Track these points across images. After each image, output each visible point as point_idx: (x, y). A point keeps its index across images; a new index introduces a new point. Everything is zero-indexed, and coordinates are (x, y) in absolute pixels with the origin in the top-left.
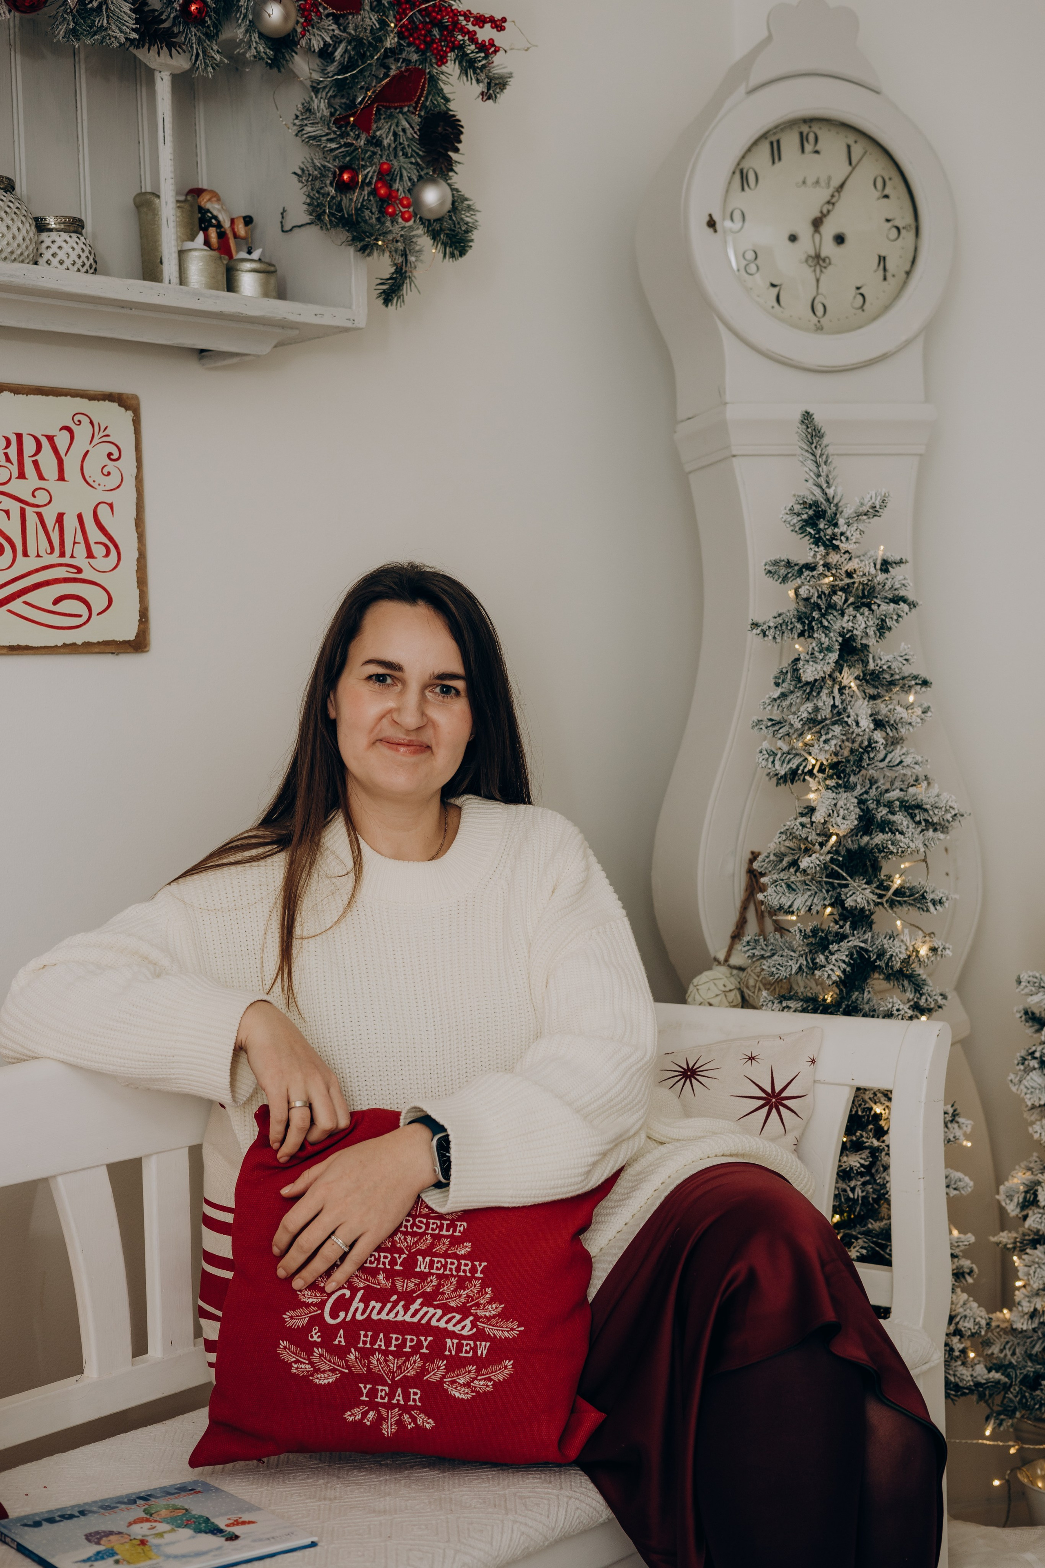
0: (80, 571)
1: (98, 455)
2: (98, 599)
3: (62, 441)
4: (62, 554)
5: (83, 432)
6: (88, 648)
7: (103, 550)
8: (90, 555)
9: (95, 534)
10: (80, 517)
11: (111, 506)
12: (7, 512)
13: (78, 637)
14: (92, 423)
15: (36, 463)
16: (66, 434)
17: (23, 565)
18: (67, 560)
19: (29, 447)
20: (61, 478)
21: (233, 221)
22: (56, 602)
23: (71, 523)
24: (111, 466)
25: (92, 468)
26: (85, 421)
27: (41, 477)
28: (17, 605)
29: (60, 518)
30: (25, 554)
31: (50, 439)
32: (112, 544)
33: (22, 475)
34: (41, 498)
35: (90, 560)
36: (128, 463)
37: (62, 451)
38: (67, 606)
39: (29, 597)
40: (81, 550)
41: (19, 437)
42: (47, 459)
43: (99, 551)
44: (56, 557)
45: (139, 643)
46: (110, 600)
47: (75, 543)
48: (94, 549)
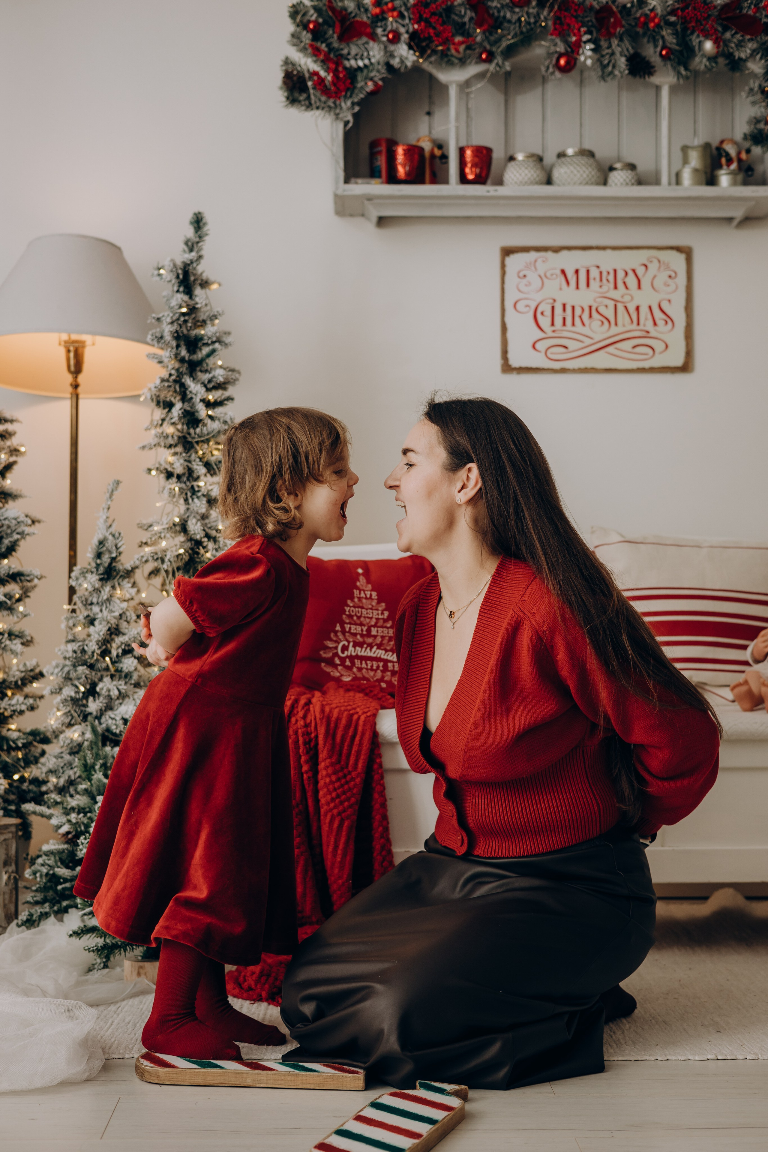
0: (648, 332)
1: (663, 276)
2: (659, 346)
3: (640, 271)
4: (638, 324)
5: (653, 267)
6: (652, 370)
7: (664, 322)
8: (655, 324)
9: (658, 315)
10: (650, 308)
11: (669, 301)
12: (606, 306)
13: (647, 365)
14: (659, 261)
15: (624, 283)
16: (644, 268)
17: (614, 330)
18: (641, 327)
19: (620, 275)
20: (639, 287)
21: (739, 153)
22: (634, 347)
23: (644, 311)
24: (670, 281)
25: (657, 283)
26: (655, 261)
27: (627, 288)
28: (610, 349)
29: (638, 308)
30: (616, 324)
31: (634, 271)
32: (669, 318)
33: (616, 287)
34: (627, 298)
35: (657, 328)
36: (682, 280)
37: (640, 275)
38: (638, 350)
39: (618, 345)
40: (650, 322)
41: (615, 271)
42: (631, 280)
43: (660, 323)
44: (634, 326)
45: (686, 368)
46: (667, 346)
47: (646, 319)
48: (658, 322)
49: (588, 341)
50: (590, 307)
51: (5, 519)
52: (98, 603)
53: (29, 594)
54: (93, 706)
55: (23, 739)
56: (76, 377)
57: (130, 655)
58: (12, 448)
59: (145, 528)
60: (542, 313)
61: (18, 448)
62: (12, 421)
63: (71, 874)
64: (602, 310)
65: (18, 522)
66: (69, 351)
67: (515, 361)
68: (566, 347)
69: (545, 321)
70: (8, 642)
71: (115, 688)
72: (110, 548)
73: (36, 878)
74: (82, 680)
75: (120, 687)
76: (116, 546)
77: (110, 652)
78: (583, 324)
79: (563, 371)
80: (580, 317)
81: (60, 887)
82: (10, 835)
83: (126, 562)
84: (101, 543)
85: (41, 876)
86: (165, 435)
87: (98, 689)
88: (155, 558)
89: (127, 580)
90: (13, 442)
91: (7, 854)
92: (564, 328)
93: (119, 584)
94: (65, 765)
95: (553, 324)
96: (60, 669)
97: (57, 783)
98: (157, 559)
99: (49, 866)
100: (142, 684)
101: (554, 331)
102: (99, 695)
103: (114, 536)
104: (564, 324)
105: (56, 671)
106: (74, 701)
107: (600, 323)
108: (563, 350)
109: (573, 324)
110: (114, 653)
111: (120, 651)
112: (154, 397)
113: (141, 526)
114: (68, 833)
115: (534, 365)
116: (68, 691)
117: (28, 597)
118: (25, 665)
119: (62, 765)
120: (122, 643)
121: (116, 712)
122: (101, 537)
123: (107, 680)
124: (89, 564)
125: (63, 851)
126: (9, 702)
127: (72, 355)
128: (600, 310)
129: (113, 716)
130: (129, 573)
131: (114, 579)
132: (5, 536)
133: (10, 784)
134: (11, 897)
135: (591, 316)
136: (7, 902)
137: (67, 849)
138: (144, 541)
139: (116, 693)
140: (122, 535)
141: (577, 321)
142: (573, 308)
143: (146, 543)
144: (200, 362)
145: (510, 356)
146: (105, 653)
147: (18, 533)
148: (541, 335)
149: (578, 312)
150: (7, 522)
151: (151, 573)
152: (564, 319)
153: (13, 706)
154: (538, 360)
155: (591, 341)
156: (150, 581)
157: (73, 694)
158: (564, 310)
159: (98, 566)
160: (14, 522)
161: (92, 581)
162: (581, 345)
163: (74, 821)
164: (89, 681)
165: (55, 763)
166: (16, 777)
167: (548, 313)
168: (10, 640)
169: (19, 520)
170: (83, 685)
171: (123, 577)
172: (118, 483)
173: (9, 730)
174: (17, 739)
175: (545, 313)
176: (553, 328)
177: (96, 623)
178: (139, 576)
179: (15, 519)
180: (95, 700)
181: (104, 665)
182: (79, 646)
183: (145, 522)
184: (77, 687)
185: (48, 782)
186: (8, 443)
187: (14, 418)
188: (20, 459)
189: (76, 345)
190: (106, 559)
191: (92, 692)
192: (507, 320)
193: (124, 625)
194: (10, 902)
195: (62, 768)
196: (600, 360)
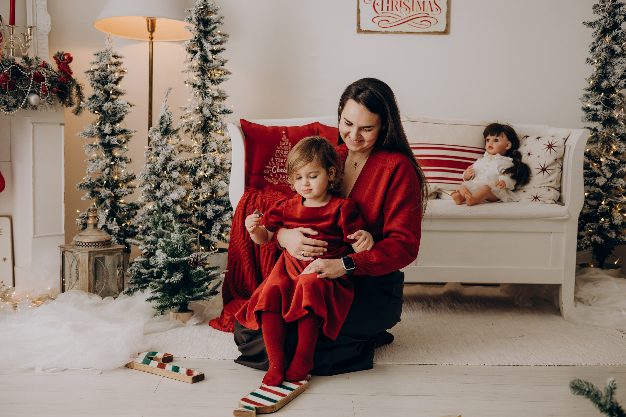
0: (428, 14)
2: (433, 21)
4: (424, 10)
6: (429, 33)
7: (436, 10)
8: (432, 11)
9: (433, 6)
10: (430, 2)
12: (408, 1)
13: (427, 30)
17: (412, 13)
18: (425, 12)
22: (421, 22)
23: (427, 4)
28: (410, 22)
29: (424, 2)
30: (413, 10)
32: (438, 7)
35: (432, 12)
38: (423, 23)
39: (413, 21)
40: (429, 9)
43: (435, 10)
44: (422, 11)
45: (446, 32)
46: (437, 22)
47: (428, 8)
48: (433, 9)
49: (399, 18)
50: (401, 1)
51: (118, 105)
52: (161, 145)
53: (129, 140)
54: (159, 194)
55: (127, 208)
56: (152, 34)
57: (176, 170)
58: (121, 70)
59: (184, 109)
60: (377, 4)
61: (124, 70)
62: (121, 57)
63: (147, 272)
64: (406, 3)
65: (124, 106)
66: (148, 21)
67: (363, 28)
68: (388, 21)
69: (378, 8)
70: (119, 162)
71: (169, 185)
72: (166, 120)
73: (132, 273)
74: (153, 182)
75: (171, 185)
76: (169, 119)
77: (167, 169)
78: (397, 10)
79: (387, 32)
80: (396, 6)
81: (142, 277)
82: (120, 253)
83: (174, 127)
84: (163, 117)
85: (134, 272)
86: (192, 67)
87: (161, 186)
88: (188, 124)
89: (174, 135)
90: (122, 67)
91: (119, 262)
92: (388, 12)
93: (171, 137)
94: (146, 220)
95: (382, 10)
96: (143, 176)
97: (142, 228)
98: (189, 125)
99: (138, 267)
100: (181, 183)
101: (382, 13)
102: (161, 189)
103: (168, 114)
104: (388, 10)
105: (142, 176)
106: (150, 191)
107: (405, 9)
108: (387, 22)
109: (392, 10)
110: (168, 169)
111: (171, 168)
112: (187, 49)
113: (181, 108)
114: (146, 253)
115: (373, 30)
116: (147, 187)
117: (129, 141)
118: (127, 173)
119: (145, 220)
120: (172, 165)
121: (169, 197)
122: (162, 115)
123: (165, 182)
124: (157, 127)
125: (144, 261)
126: (120, 190)
127: (150, 23)
128: (405, 3)
129: (168, 198)
130: (175, 132)
131: (169, 134)
132: (118, 113)
133: (121, 228)
134: (121, 281)
135: (401, 6)
136: (119, 283)
137: (146, 261)
138: (183, 116)
139: (169, 188)
140: (172, 114)
141: (394, 8)
142: (392, 1)
143: (184, 117)
144: (209, 32)
145: (361, 25)
146: (164, 169)
147: (124, 112)
148: (377, 15)
149: (395, 3)
150: (118, 106)
151: (186, 131)
152: (388, 7)
153: (122, 192)
154: (375, 27)
155: (400, 18)
156: (186, 134)
157: (149, 188)
158: (388, 3)
159: (161, 128)
160: (122, 106)
161: (158, 136)
162: (396, 20)
163: (149, 248)
164: (157, 182)
165: (141, 219)
166: (123, 225)
167: (380, 4)
168: (120, 161)
169: (124, 105)
170: (154, 184)
171: (172, 133)
172: (170, 89)
173: (120, 203)
174: (124, 208)
175: (378, 4)
176: (382, 12)
177: (160, 155)
178: (181, 133)
179: (123, 105)
180: (159, 191)
181: (163, 175)
182: (152, 166)
183: (183, 107)
184: (151, 185)
185: (138, 227)
186: (119, 67)
187: (122, 56)
188: (124, 75)
189: (152, 19)
190: (165, 125)
191: (158, 187)
192: (360, 7)
193: (173, 156)
194: (120, 283)
195: (144, 221)
196: (405, 27)
